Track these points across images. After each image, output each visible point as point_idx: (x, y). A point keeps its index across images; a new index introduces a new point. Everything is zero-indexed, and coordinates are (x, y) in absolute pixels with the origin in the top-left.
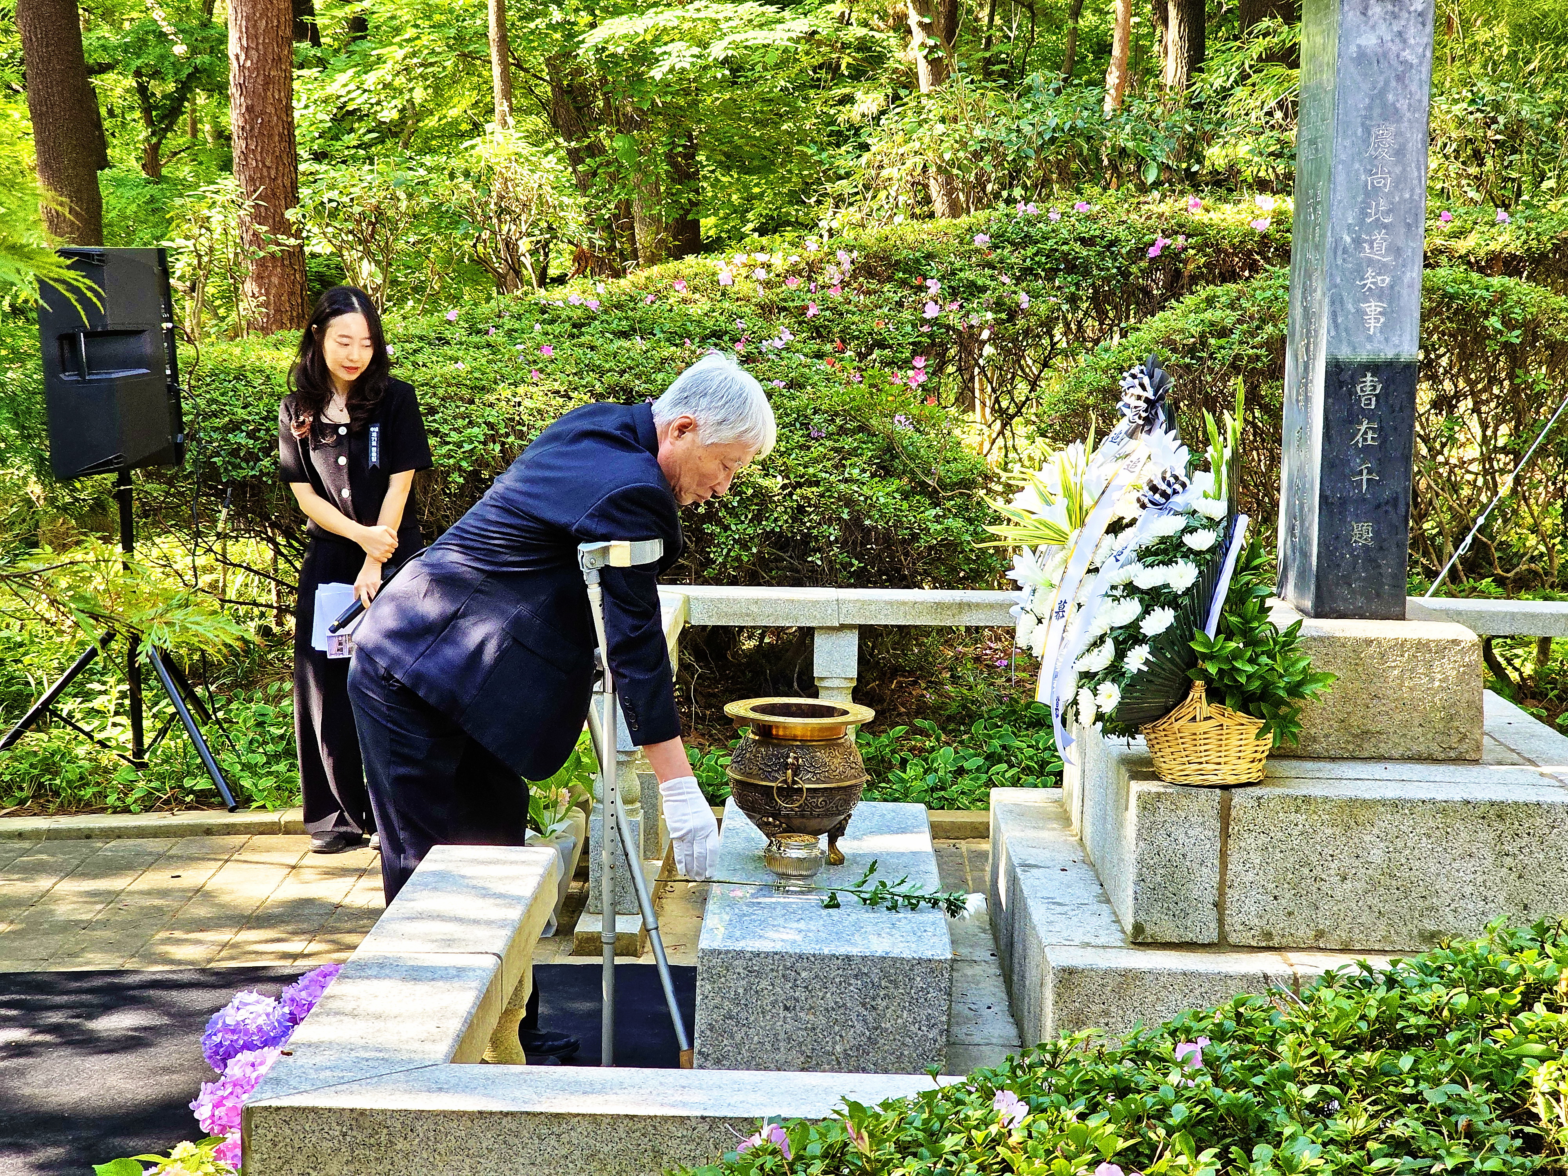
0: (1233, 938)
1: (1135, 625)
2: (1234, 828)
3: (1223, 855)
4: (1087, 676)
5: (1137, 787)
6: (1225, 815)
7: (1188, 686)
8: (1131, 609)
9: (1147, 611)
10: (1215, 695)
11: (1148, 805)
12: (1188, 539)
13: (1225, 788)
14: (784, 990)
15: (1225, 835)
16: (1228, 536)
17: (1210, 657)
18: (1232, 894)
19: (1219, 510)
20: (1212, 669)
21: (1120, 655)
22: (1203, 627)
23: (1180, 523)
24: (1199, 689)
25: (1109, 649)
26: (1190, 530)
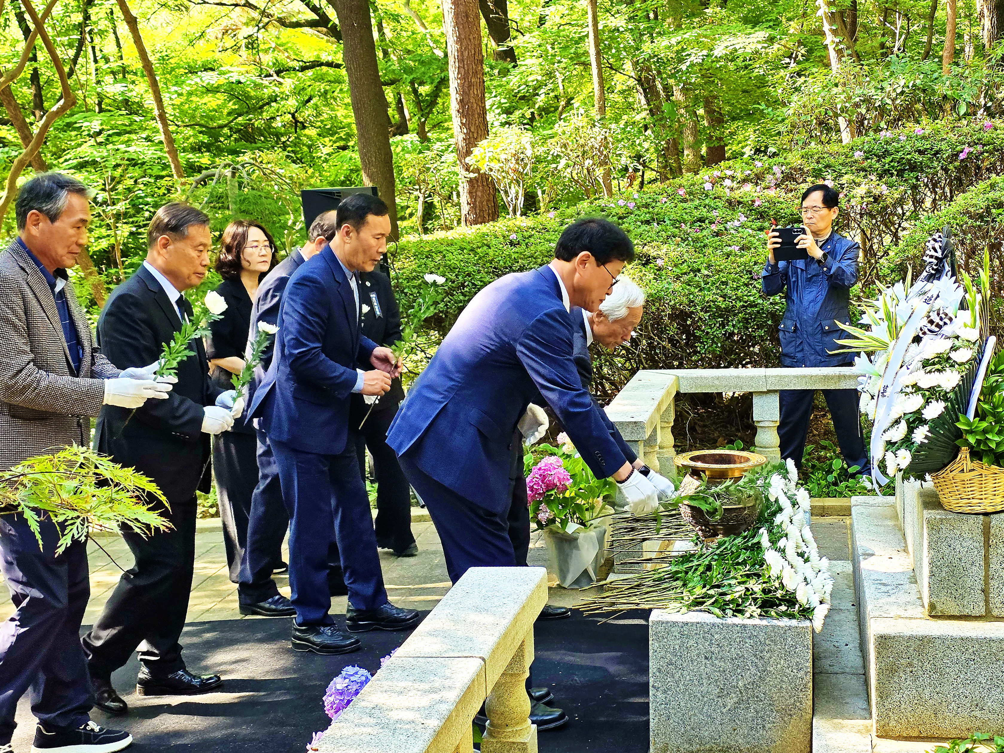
0: (995, 612)
1: (919, 412)
2: (993, 541)
3: (986, 558)
4: (890, 444)
5: (927, 514)
6: (986, 532)
7: (956, 451)
8: (917, 401)
9: (927, 402)
10: (976, 455)
11: (934, 527)
12: (953, 355)
13: (986, 514)
14: (703, 647)
15: (987, 545)
16: (981, 352)
17: (971, 432)
18: (994, 583)
19: (974, 335)
20: (972, 440)
21: (911, 431)
22: (965, 413)
23: (949, 344)
24: (964, 452)
25: (903, 427)
26: (954, 349)
